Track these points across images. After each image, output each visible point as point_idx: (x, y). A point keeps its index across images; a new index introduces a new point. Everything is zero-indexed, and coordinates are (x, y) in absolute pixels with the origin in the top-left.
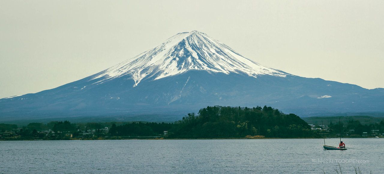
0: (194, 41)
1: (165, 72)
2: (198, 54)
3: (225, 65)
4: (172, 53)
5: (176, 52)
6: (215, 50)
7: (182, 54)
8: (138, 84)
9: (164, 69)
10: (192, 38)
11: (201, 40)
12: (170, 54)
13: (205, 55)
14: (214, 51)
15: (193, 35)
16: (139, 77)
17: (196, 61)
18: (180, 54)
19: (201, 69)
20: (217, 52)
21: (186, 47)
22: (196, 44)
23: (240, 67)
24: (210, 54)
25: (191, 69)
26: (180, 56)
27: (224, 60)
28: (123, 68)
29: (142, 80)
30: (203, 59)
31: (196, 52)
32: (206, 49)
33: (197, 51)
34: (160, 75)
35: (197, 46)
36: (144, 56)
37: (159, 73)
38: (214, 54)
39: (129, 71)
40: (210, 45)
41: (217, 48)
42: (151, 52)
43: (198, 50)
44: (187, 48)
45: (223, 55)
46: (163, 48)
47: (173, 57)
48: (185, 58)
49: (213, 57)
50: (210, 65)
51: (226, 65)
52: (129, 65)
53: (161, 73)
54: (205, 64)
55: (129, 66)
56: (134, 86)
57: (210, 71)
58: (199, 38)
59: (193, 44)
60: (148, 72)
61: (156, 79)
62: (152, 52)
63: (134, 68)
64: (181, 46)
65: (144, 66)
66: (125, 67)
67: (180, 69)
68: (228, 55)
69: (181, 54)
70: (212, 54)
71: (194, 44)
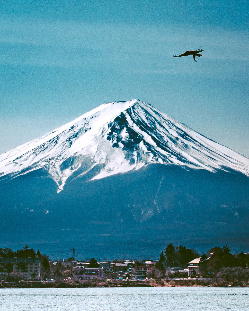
0: (139, 117)
1: (107, 168)
2: (153, 138)
3: (202, 158)
4: (108, 134)
5: (114, 133)
6: (177, 132)
7: (127, 137)
8: (64, 187)
9: (103, 161)
10: (135, 111)
11: (150, 115)
12: (106, 137)
13: (165, 140)
14: (176, 135)
15: (136, 107)
16: (61, 175)
17: (154, 149)
18: (122, 138)
19: (170, 163)
20: (181, 136)
21: (129, 126)
22: (144, 122)
23: (225, 161)
24: (171, 139)
25: (152, 162)
26: (123, 140)
27: (198, 150)
28: (22, 159)
29: (67, 180)
30: (164, 146)
31: (149, 135)
32: (161, 129)
33: (150, 133)
34: (99, 172)
35: (146, 124)
36: (56, 139)
37: (97, 169)
38: (177, 138)
39: (35, 163)
40: (167, 124)
41: (178, 129)
42: (66, 132)
43: (151, 131)
44: (132, 128)
45: (192, 141)
46: (86, 125)
47: (111, 141)
48: (134, 144)
49: (177, 143)
50: (180, 158)
51: (204, 158)
52: (31, 153)
53: (101, 169)
54: (172, 156)
55: (33, 156)
56: (59, 191)
57: (186, 166)
58: (146, 111)
59: (138, 120)
60: (73, 167)
61: (93, 179)
62: (68, 132)
63: (44, 160)
64: (120, 124)
65: (62, 157)
66: (25, 157)
67: (132, 162)
68: (198, 141)
69: (124, 137)
70: (174, 138)
71: (141, 120)
